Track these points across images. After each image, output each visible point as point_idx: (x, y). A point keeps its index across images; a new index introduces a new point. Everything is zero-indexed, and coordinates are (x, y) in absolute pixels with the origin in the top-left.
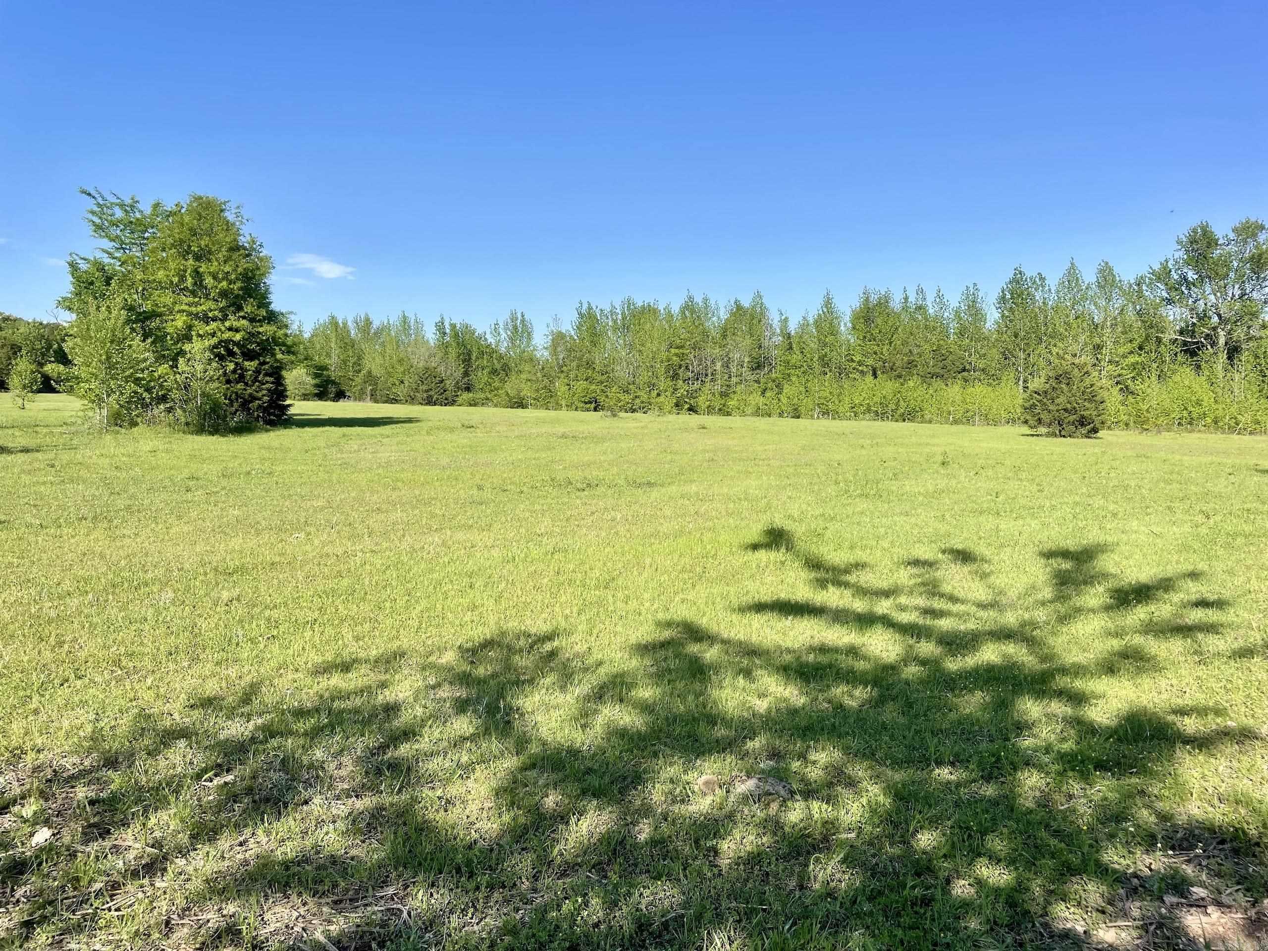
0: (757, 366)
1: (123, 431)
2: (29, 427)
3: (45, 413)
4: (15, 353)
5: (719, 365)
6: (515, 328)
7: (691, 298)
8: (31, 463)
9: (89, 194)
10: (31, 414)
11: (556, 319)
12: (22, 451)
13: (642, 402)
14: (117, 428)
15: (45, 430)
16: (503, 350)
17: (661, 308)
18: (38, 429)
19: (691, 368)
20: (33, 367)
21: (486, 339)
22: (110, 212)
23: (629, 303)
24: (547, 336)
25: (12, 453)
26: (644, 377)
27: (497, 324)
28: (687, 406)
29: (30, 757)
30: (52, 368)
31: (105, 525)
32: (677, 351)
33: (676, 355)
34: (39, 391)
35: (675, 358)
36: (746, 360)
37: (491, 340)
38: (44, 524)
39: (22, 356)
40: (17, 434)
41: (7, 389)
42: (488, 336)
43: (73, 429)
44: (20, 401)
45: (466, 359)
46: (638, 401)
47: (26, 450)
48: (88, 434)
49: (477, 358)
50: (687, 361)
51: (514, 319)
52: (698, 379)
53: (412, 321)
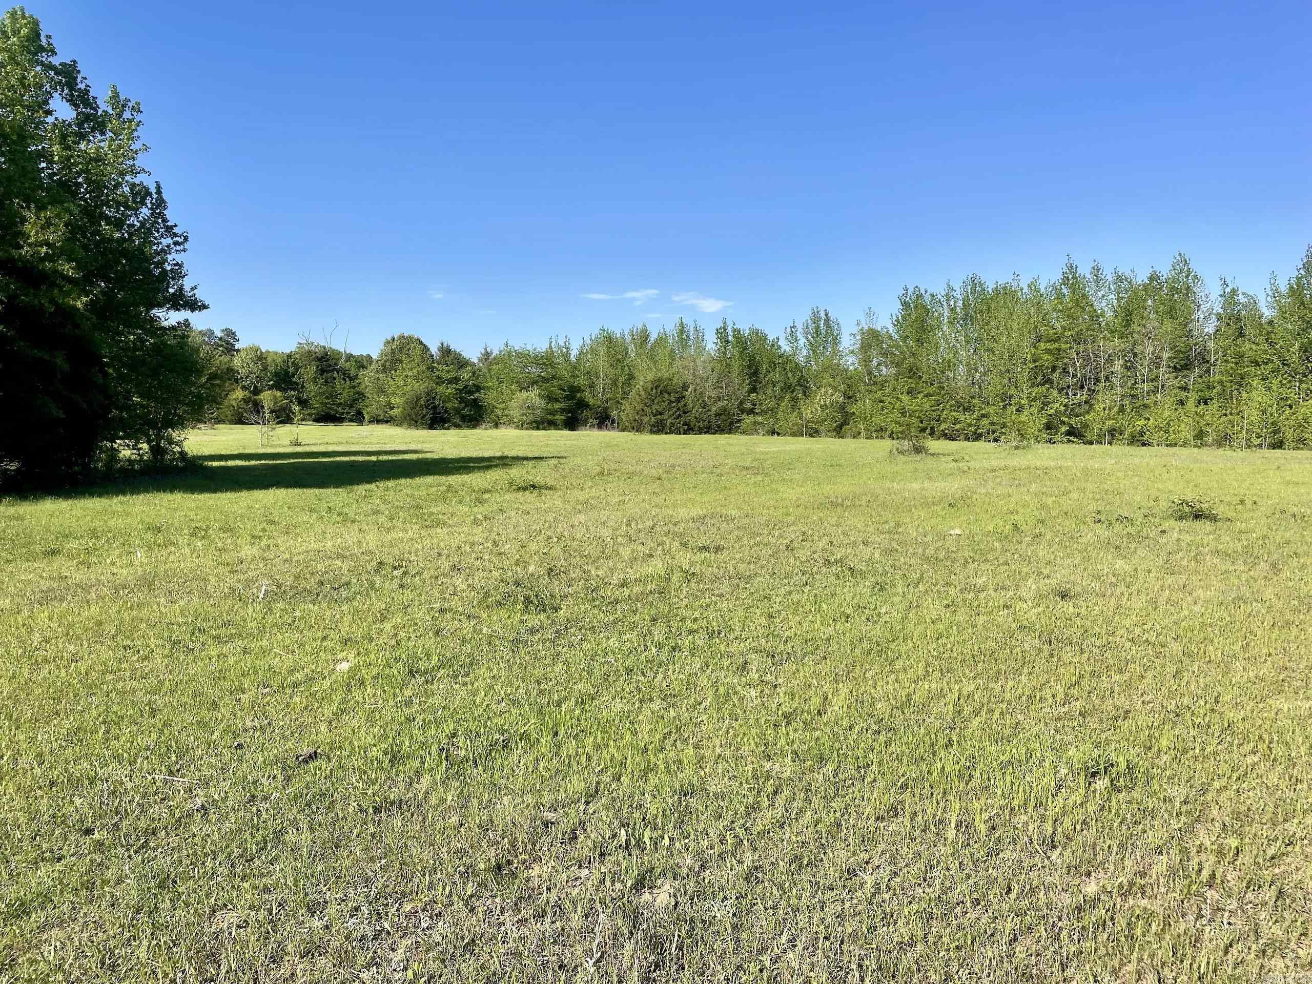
0: (1182, 365)
5: (1118, 363)
6: (817, 329)
7: (1072, 268)
11: (870, 313)
13: (993, 424)
16: (801, 359)
17: (1024, 285)
19: (1071, 370)
21: (779, 347)
23: (975, 283)
24: (855, 335)
26: (995, 384)
27: (794, 327)
28: (1064, 429)
32: (1049, 346)
33: (1048, 351)
35: (1046, 357)
36: (1166, 355)
37: (785, 347)
42: (782, 343)
45: (753, 372)
46: (985, 422)
49: (768, 372)
50: (1066, 360)
51: (816, 320)
52: (1082, 387)
53: (692, 329)
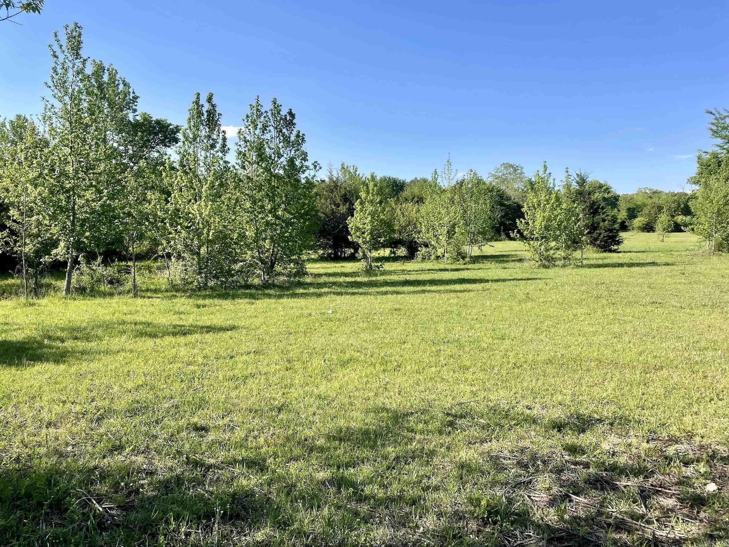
1: (724, 254)
2: (667, 251)
3: (675, 244)
4: (660, 211)
8: (671, 272)
9: (711, 113)
10: (667, 244)
12: (665, 265)
14: (720, 252)
15: (677, 253)
18: (673, 252)
20: (669, 218)
22: (723, 121)
25: (660, 265)
29: (698, 439)
30: (680, 218)
31: (719, 311)
34: (672, 231)
38: (683, 306)
39: (663, 212)
40: (662, 255)
41: (654, 231)
43: (693, 253)
44: (661, 237)
47: (667, 264)
48: (702, 255)
